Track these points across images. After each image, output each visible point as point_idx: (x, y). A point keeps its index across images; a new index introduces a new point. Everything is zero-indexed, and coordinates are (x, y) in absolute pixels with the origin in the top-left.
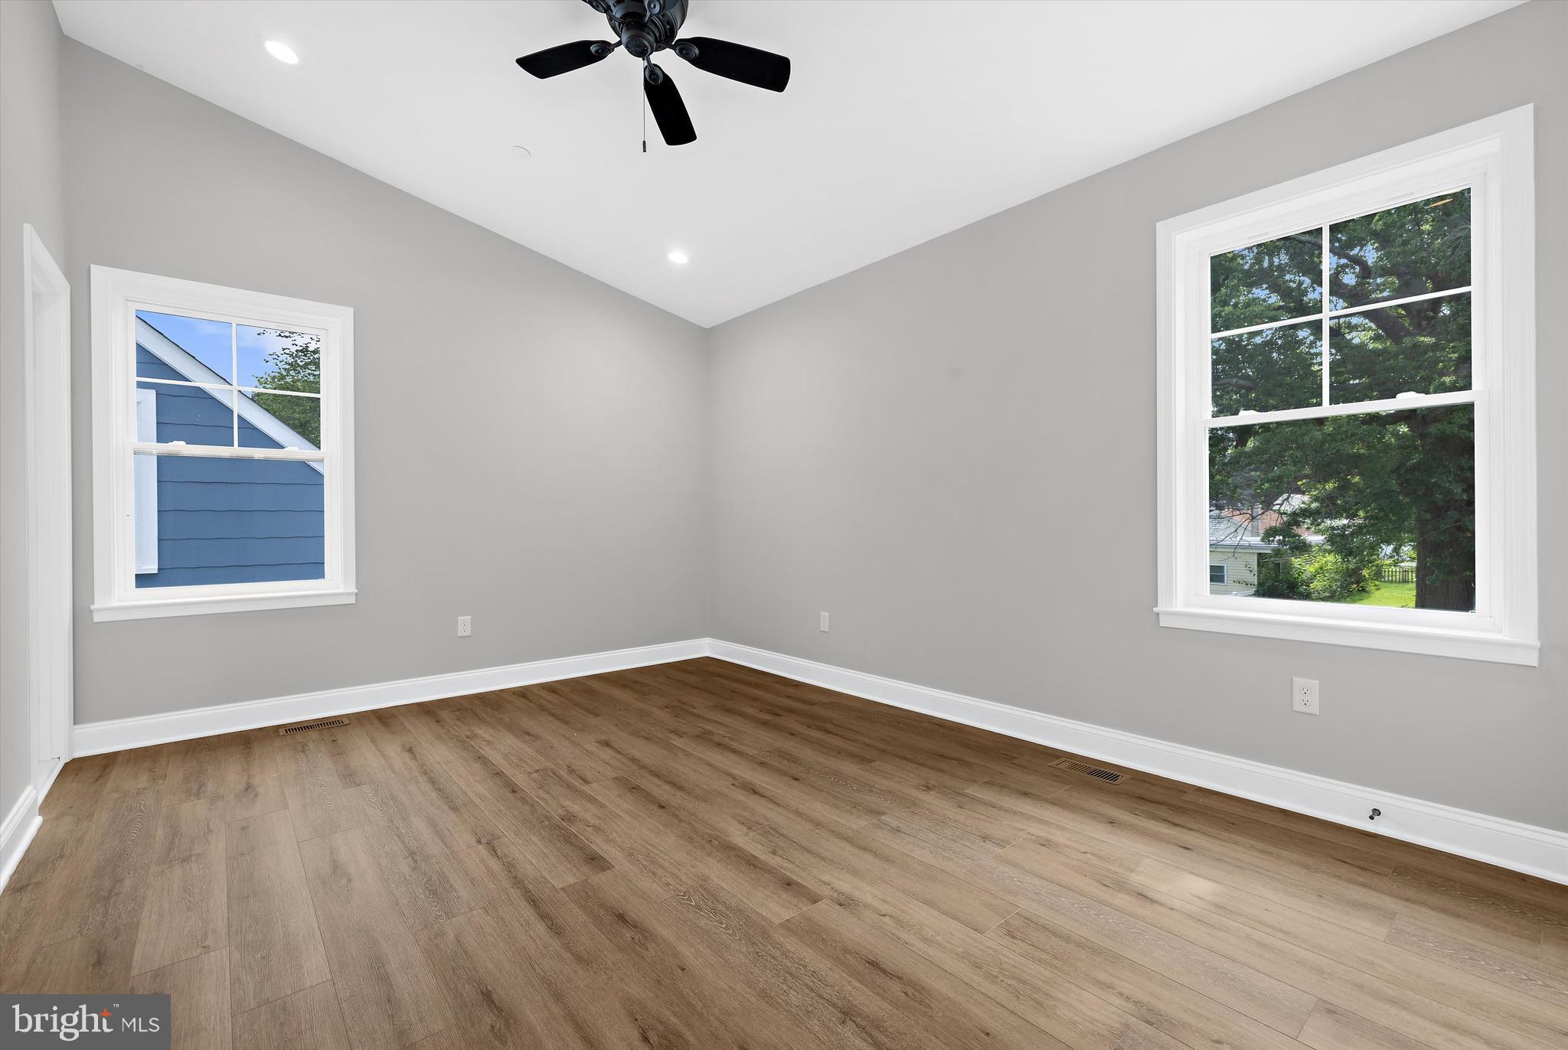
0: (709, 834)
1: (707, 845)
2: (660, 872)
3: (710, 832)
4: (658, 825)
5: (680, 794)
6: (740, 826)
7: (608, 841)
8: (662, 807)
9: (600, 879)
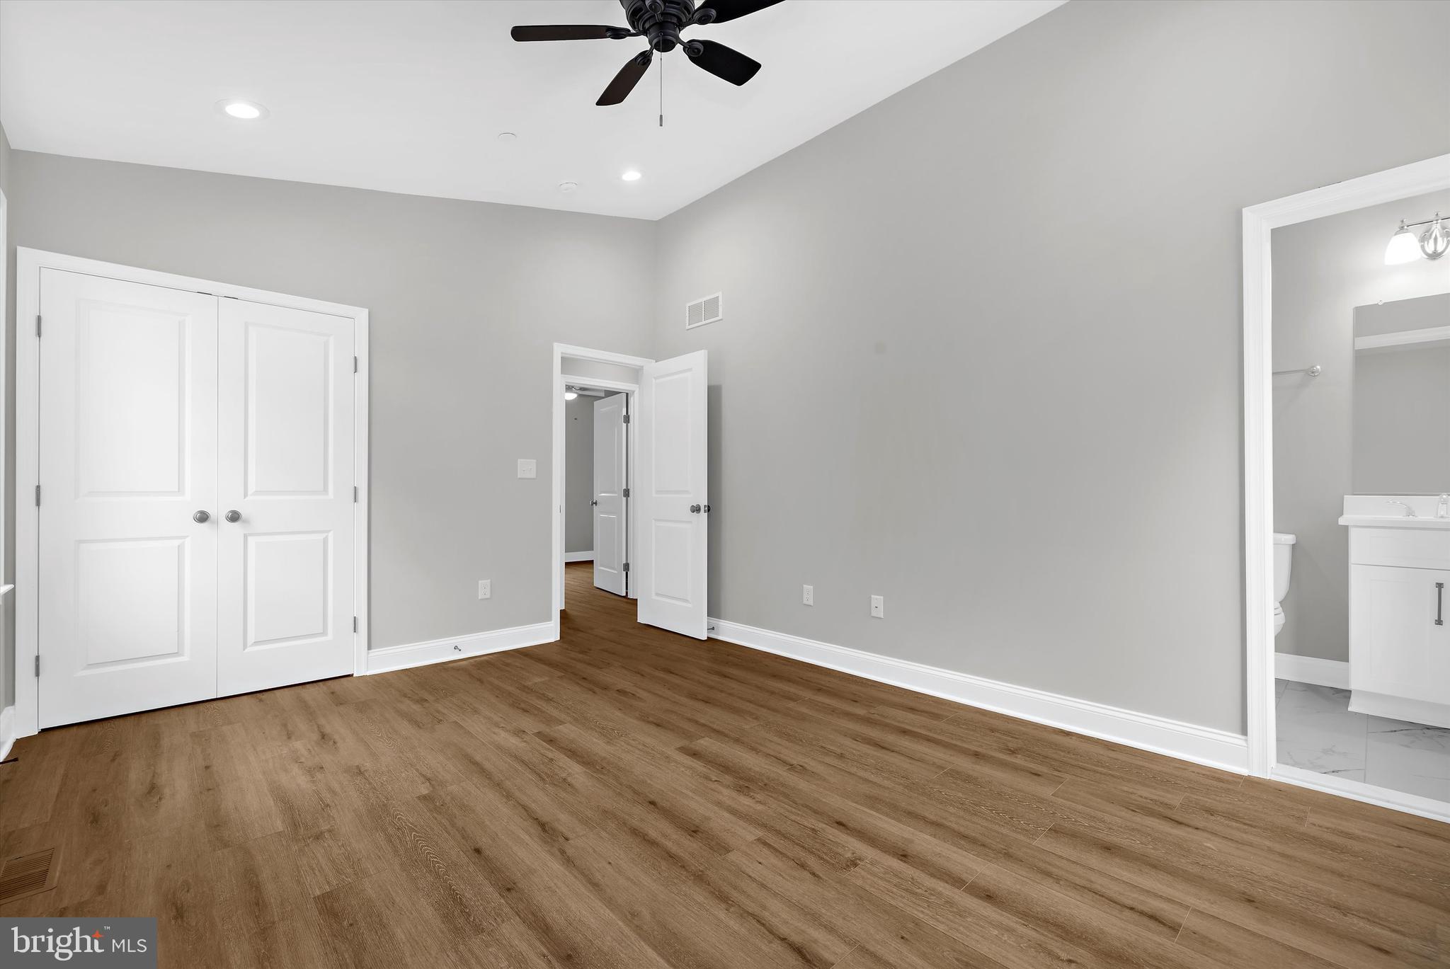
0: (604, 774)
1: (604, 765)
2: (641, 747)
3: (602, 776)
4: (652, 783)
5: (635, 823)
6: (573, 782)
7: (690, 768)
8: (652, 803)
9: (684, 743)
